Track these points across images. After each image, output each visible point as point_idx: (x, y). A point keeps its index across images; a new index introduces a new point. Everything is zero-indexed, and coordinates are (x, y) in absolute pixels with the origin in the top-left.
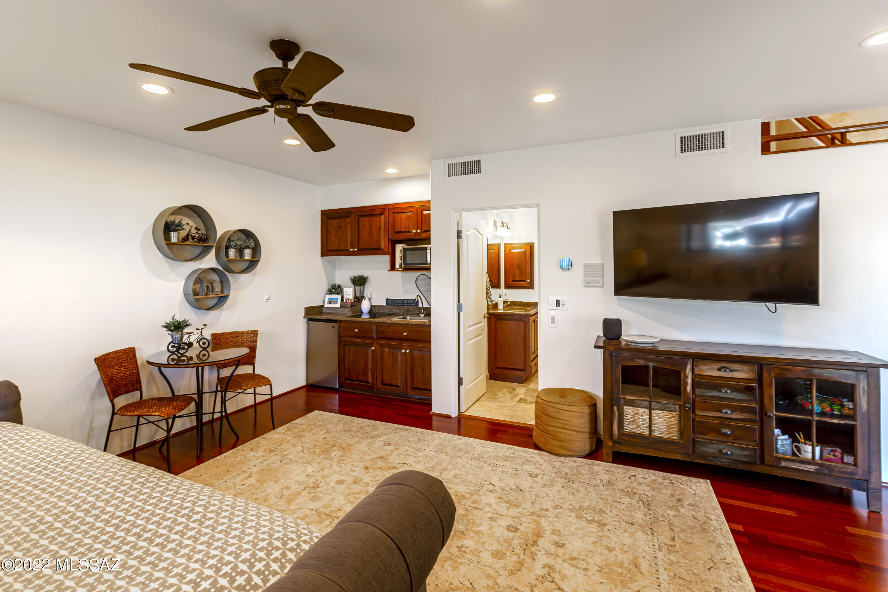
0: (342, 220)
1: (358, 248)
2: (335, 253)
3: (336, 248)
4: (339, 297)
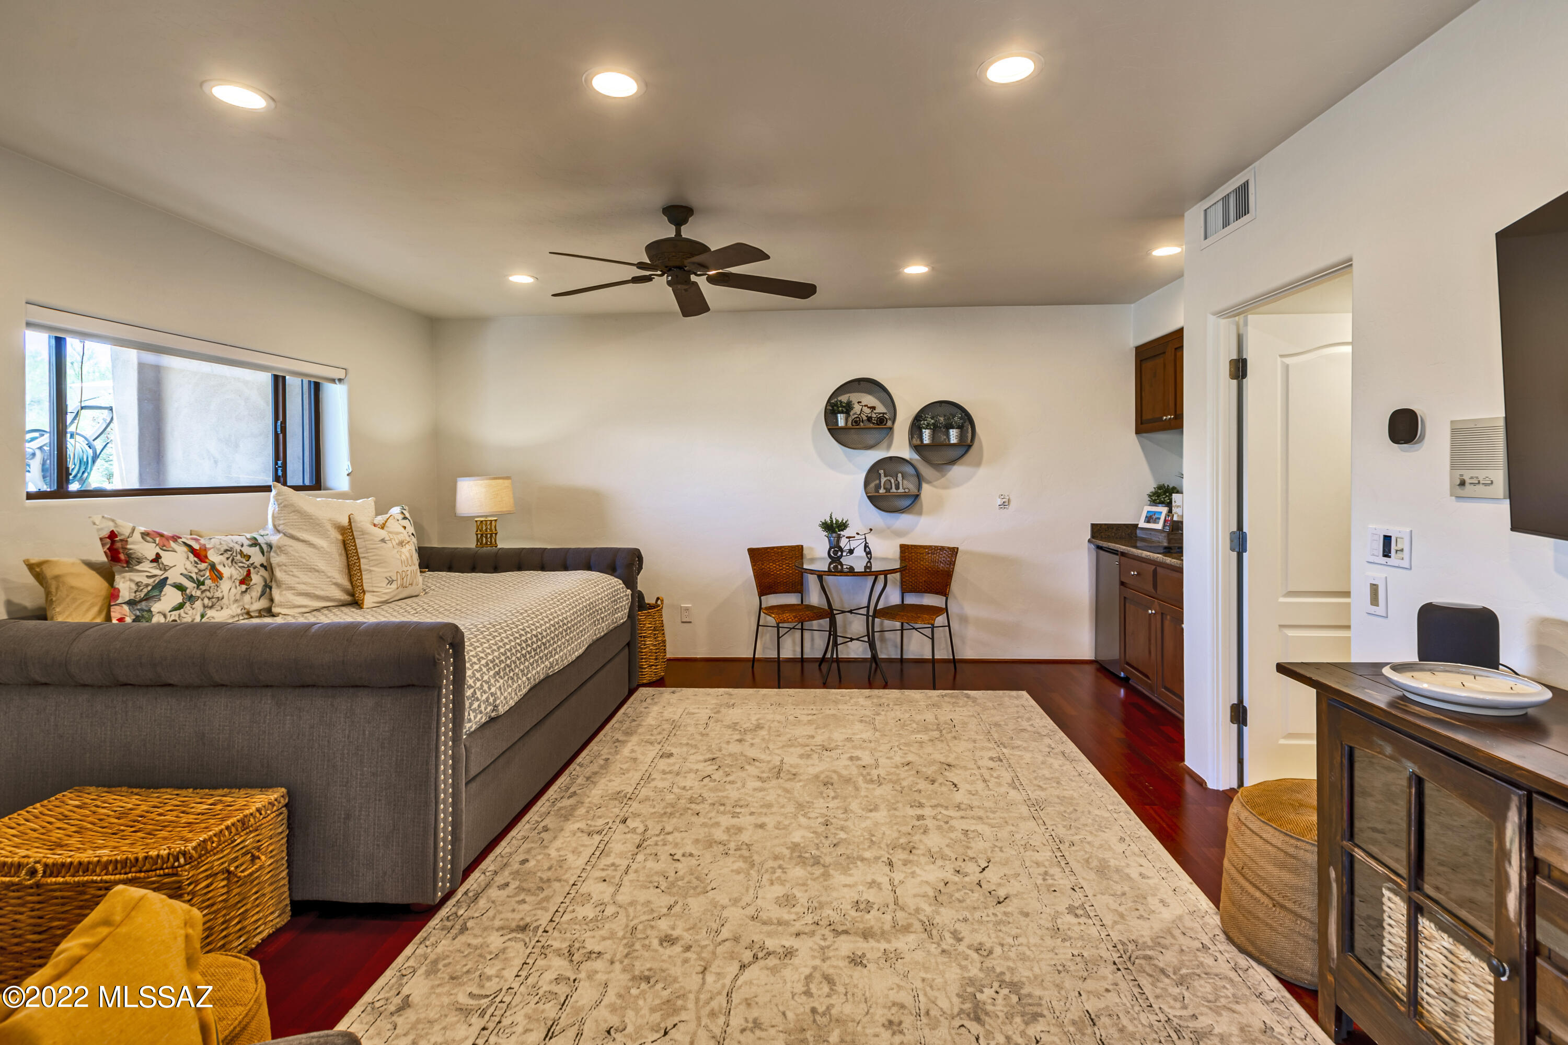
2: (1150, 425)
3: (1151, 417)
4: (1164, 510)
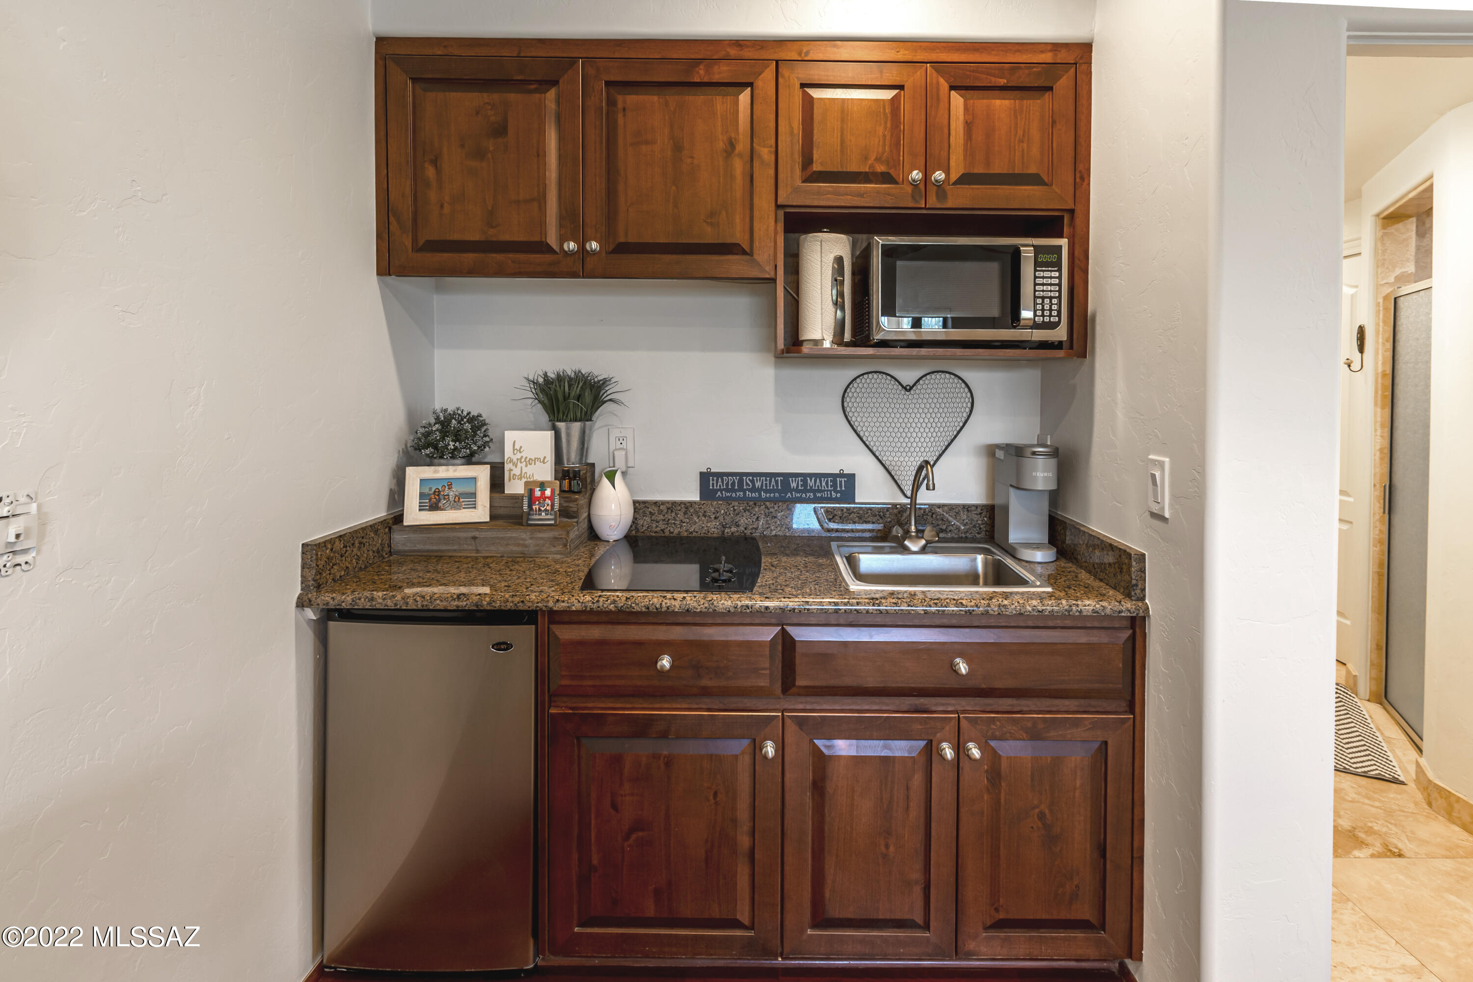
0: (512, 97)
1: (607, 234)
2: (469, 258)
3: (475, 236)
4: (482, 474)
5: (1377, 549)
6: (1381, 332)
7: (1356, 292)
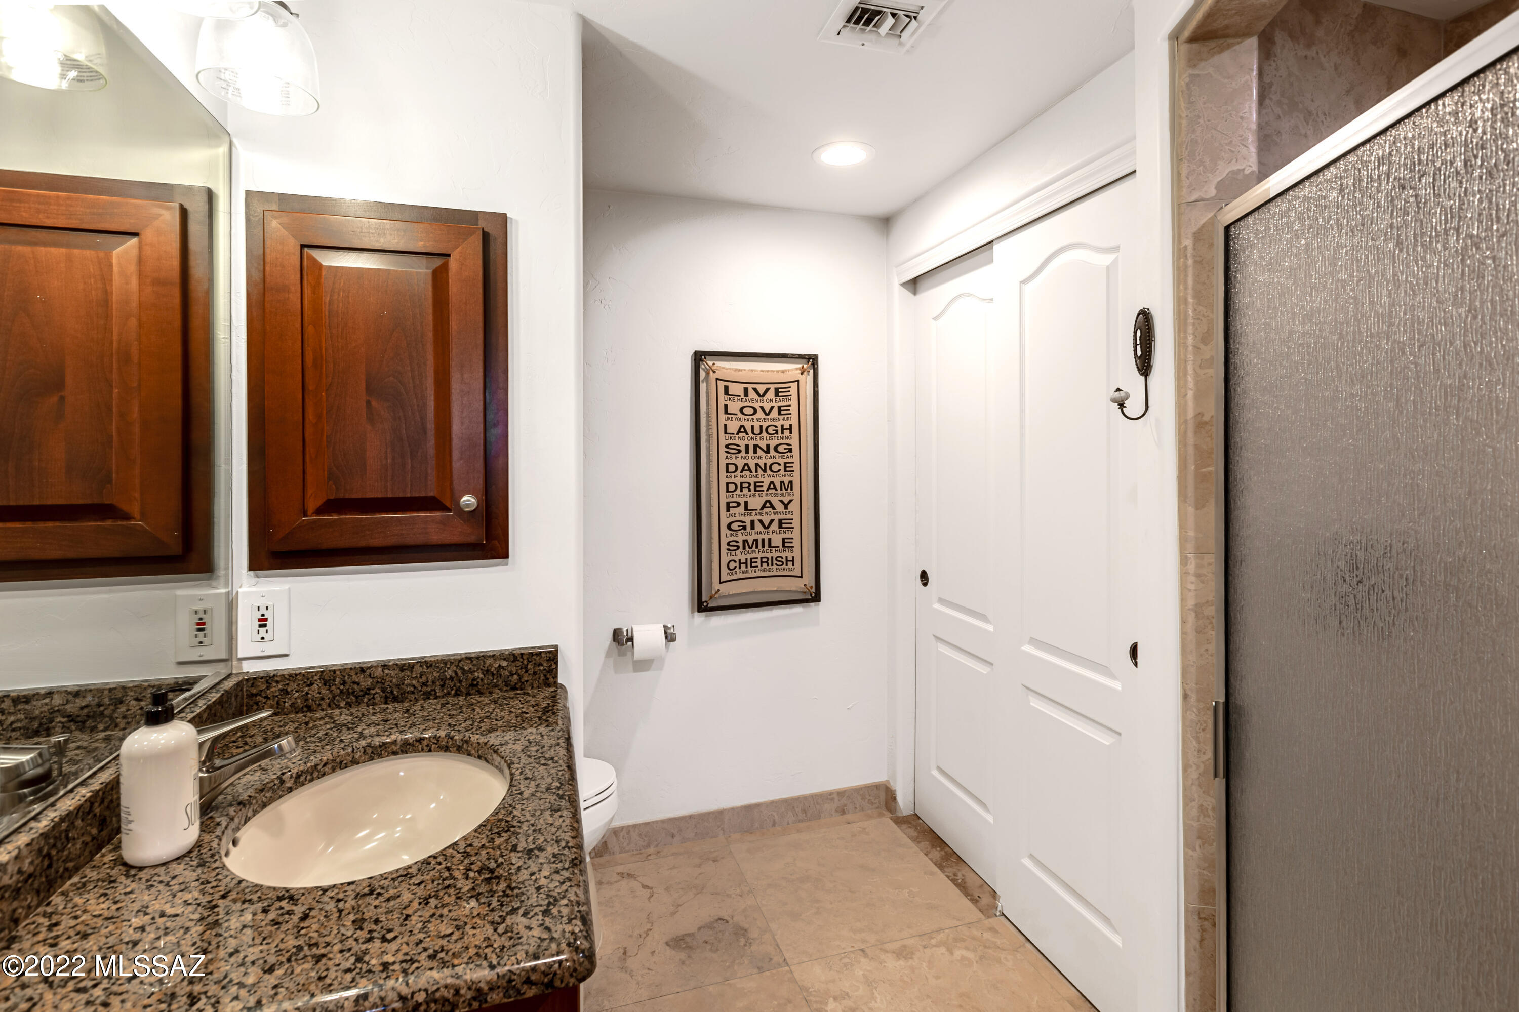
5: (1196, 855)
6: (1190, 321)
7: (1115, 261)
